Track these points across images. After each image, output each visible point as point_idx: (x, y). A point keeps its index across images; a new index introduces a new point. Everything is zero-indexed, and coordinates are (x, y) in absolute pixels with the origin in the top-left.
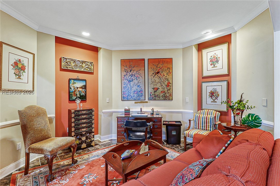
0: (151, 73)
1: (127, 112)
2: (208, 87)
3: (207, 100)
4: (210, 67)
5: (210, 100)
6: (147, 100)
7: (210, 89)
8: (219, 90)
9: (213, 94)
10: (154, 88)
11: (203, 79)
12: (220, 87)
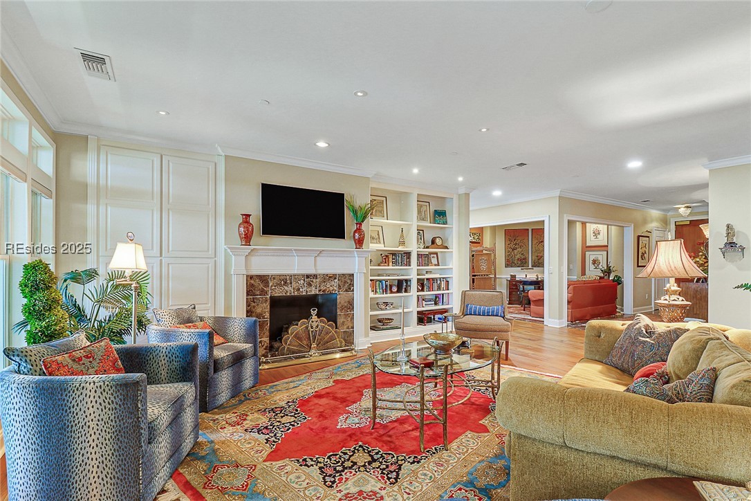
0: (535, 242)
1: (513, 277)
2: (590, 256)
3: (590, 268)
4: (593, 238)
5: (592, 267)
6: (530, 267)
7: (592, 258)
8: (600, 258)
9: (594, 262)
10: (537, 256)
11: (586, 248)
12: (601, 256)
